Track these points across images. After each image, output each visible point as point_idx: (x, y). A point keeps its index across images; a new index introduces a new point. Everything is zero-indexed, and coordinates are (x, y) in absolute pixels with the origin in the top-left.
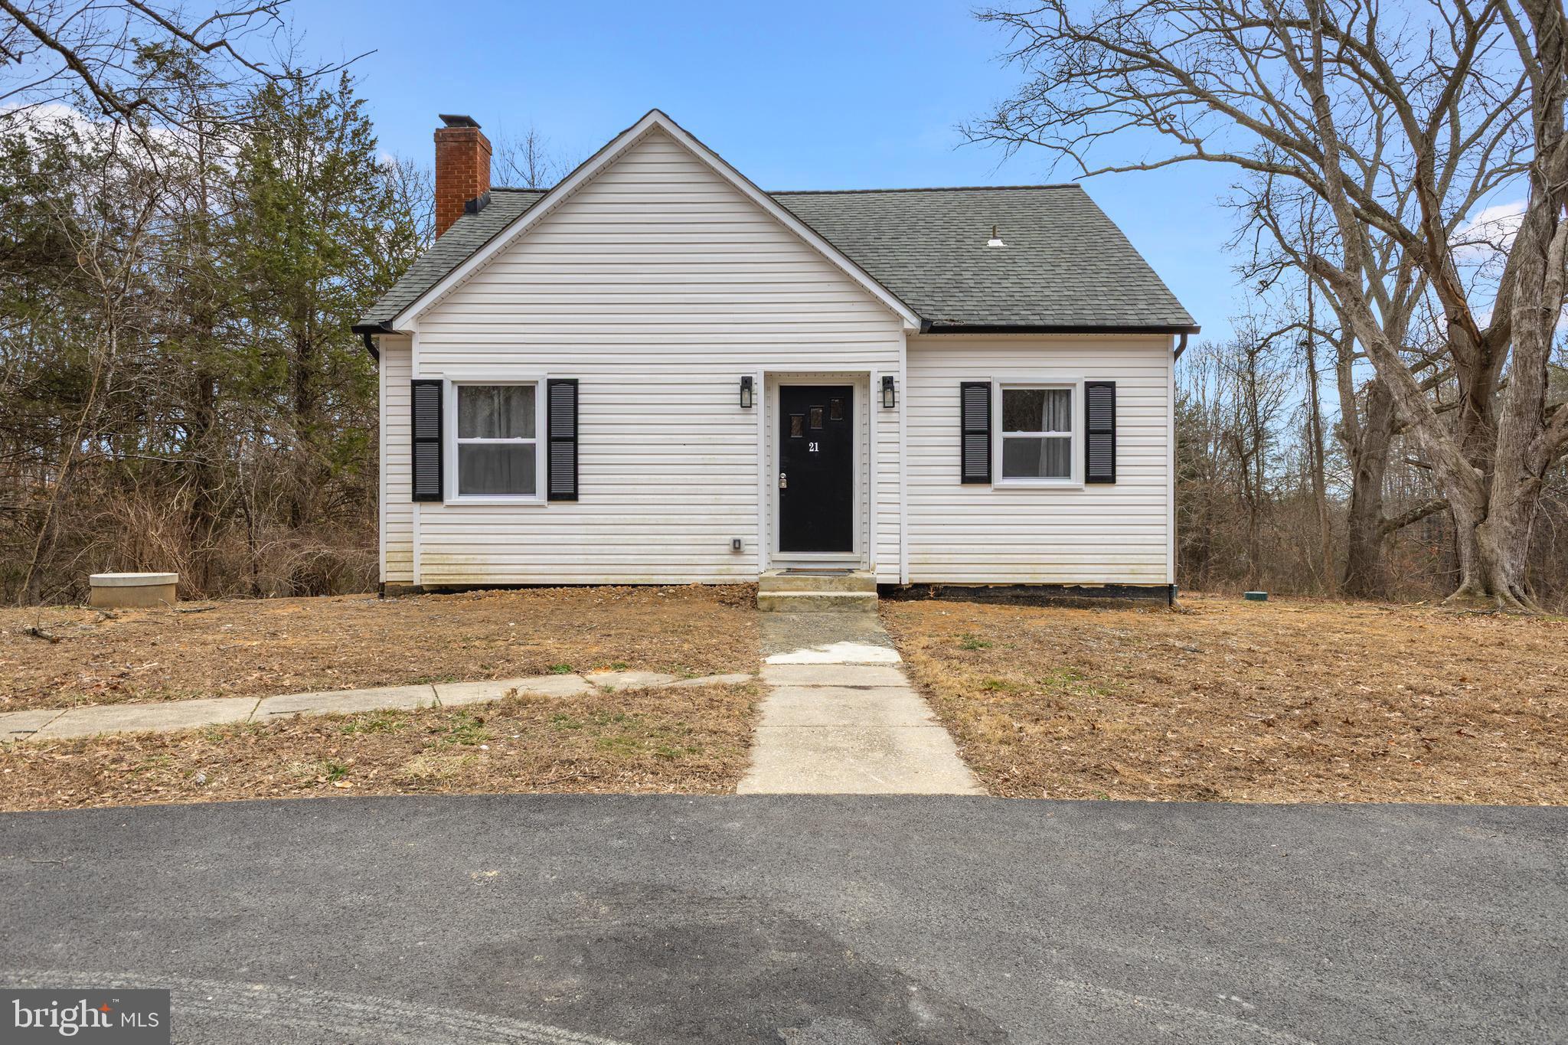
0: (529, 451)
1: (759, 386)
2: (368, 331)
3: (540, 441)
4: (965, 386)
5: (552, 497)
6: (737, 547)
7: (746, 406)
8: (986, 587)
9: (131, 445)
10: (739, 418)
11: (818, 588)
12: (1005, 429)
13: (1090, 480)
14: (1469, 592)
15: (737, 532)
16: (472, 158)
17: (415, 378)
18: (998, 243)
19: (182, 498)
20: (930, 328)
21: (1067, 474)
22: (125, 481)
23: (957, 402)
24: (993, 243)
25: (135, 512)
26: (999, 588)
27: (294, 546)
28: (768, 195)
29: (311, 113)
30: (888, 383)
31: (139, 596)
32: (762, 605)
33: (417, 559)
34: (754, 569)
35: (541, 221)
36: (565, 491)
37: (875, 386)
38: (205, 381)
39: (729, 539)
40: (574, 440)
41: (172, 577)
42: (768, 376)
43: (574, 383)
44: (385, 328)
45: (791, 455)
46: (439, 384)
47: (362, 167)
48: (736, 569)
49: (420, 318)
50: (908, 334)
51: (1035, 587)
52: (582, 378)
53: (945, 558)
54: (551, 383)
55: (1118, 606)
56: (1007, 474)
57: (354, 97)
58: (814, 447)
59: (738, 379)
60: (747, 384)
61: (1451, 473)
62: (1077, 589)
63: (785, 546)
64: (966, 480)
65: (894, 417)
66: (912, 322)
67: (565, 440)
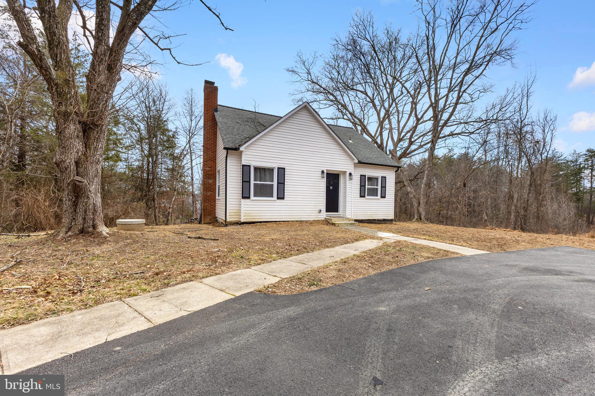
0: (272, 186)
1: (325, 173)
3: (275, 183)
4: (361, 175)
5: (278, 198)
6: (320, 212)
7: (322, 177)
8: (363, 220)
10: (321, 180)
11: (343, 221)
12: (368, 185)
13: (381, 197)
14: (417, 219)
15: (320, 207)
17: (243, 163)
18: (351, 141)
20: (360, 162)
21: (378, 196)
23: (360, 179)
26: (365, 220)
28: (328, 125)
30: (350, 174)
33: (242, 214)
34: (323, 217)
36: (281, 197)
37: (348, 175)
39: (318, 209)
40: (284, 183)
42: (326, 170)
43: (284, 169)
46: (250, 166)
48: (319, 217)
50: (355, 164)
51: (371, 220)
52: (286, 167)
54: (278, 168)
55: (385, 224)
56: (368, 195)
58: (331, 188)
59: (321, 171)
60: (323, 172)
61: (414, 196)
62: (378, 220)
63: (327, 211)
64: (361, 196)
65: (351, 182)
66: (356, 161)
67: (281, 183)
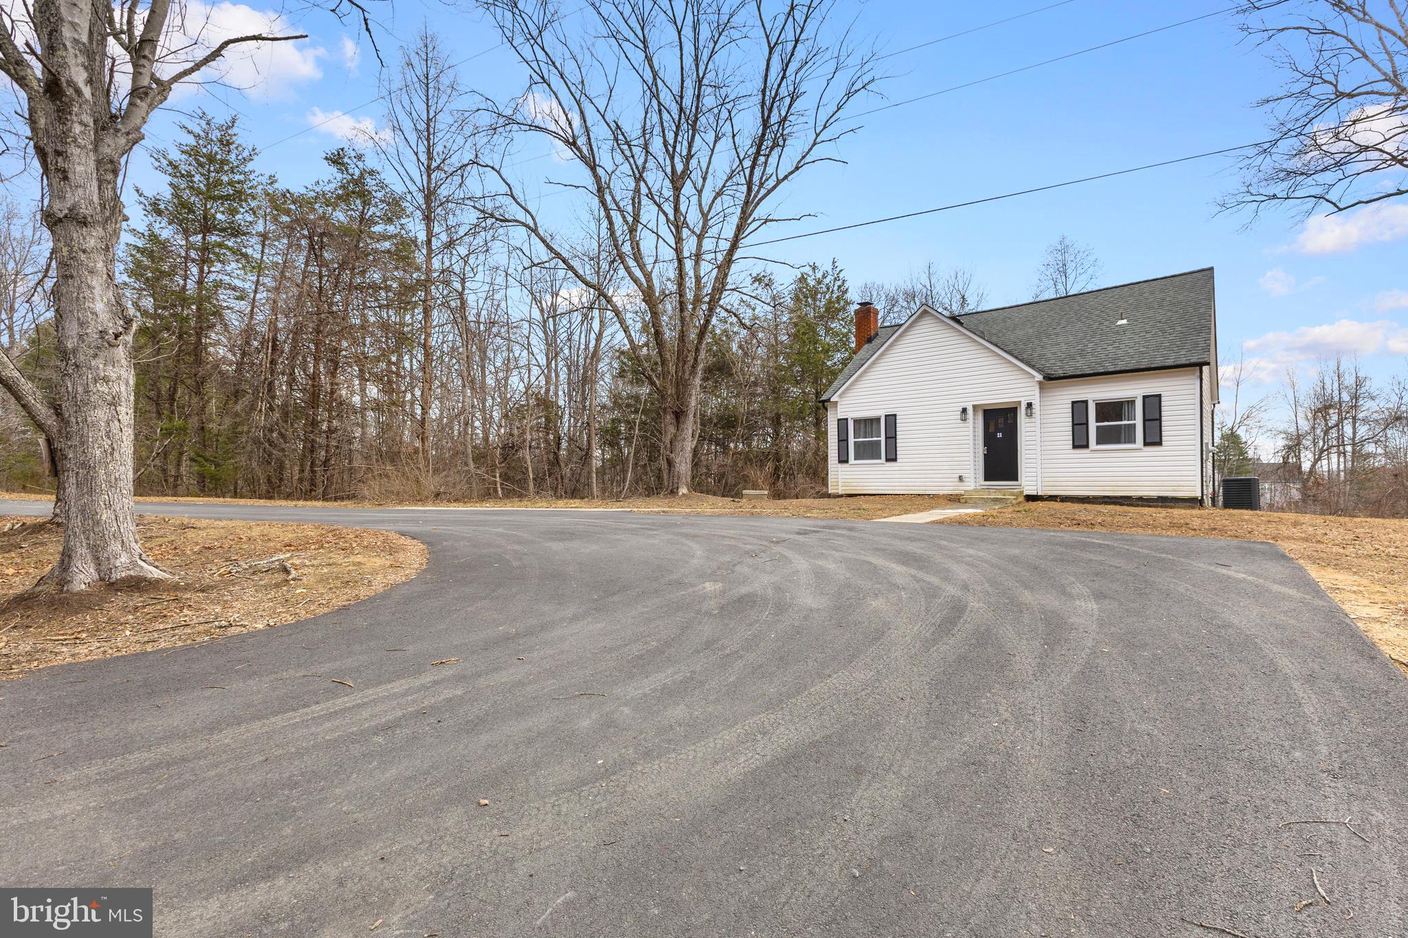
0: (879, 443)
1: (970, 411)
2: (824, 402)
3: (883, 439)
4: (1073, 403)
5: (887, 460)
6: (961, 479)
7: (964, 420)
8: (1088, 497)
9: (749, 445)
10: (961, 425)
11: (998, 494)
12: (1097, 421)
13: (1146, 444)
15: (961, 473)
16: (869, 319)
17: (839, 418)
18: (1124, 322)
19: (769, 467)
21: (1134, 442)
22: (750, 460)
23: (1070, 410)
24: (1120, 322)
25: (753, 472)
27: (812, 488)
29: (819, 282)
30: (1030, 405)
31: (757, 497)
32: (962, 501)
33: (840, 484)
34: (968, 487)
35: (900, 336)
36: (892, 458)
37: (1025, 407)
38: (778, 416)
39: (957, 476)
40: (895, 438)
41: (766, 492)
42: (975, 407)
43: (895, 415)
44: (828, 400)
45: (989, 439)
46: (847, 419)
47: (842, 303)
48: (957, 488)
49: (840, 396)
50: (1040, 383)
52: (898, 413)
53: (1064, 484)
54: (887, 416)
56: (1098, 443)
57: (838, 270)
58: (1000, 435)
59: (960, 409)
60: (964, 410)
62: (1141, 499)
63: (986, 479)
64: (1075, 447)
65: (1033, 420)
66: (1040, 377)
67: (892, 437)
